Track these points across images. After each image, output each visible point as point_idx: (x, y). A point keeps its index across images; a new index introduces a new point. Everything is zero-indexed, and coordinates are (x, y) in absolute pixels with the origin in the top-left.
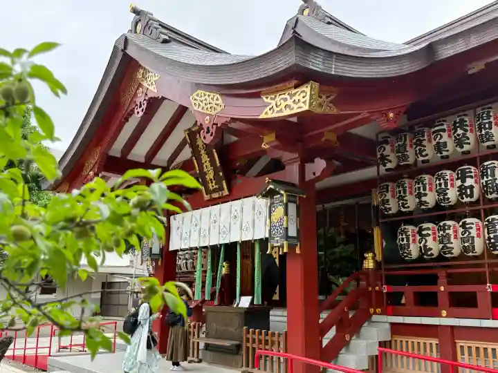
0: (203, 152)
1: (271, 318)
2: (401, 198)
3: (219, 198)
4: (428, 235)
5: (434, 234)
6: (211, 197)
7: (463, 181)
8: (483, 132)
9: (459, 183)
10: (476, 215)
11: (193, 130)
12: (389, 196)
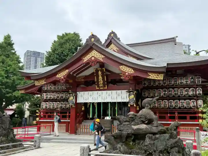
0: (100, 76)
1: (114, 123)
2: (149, 94)
3: (103, 89)
4: (156, 103)
5: (157, 103)
6: (100, 88)
7: (165, 92)
8: (170, 82)
9: (164, 92)
10: (167, 99)
11: (98, 69)
12: (146, 93)
